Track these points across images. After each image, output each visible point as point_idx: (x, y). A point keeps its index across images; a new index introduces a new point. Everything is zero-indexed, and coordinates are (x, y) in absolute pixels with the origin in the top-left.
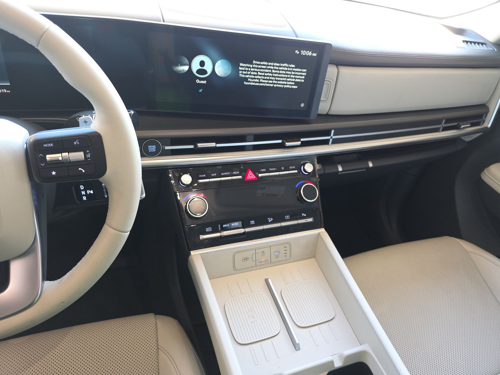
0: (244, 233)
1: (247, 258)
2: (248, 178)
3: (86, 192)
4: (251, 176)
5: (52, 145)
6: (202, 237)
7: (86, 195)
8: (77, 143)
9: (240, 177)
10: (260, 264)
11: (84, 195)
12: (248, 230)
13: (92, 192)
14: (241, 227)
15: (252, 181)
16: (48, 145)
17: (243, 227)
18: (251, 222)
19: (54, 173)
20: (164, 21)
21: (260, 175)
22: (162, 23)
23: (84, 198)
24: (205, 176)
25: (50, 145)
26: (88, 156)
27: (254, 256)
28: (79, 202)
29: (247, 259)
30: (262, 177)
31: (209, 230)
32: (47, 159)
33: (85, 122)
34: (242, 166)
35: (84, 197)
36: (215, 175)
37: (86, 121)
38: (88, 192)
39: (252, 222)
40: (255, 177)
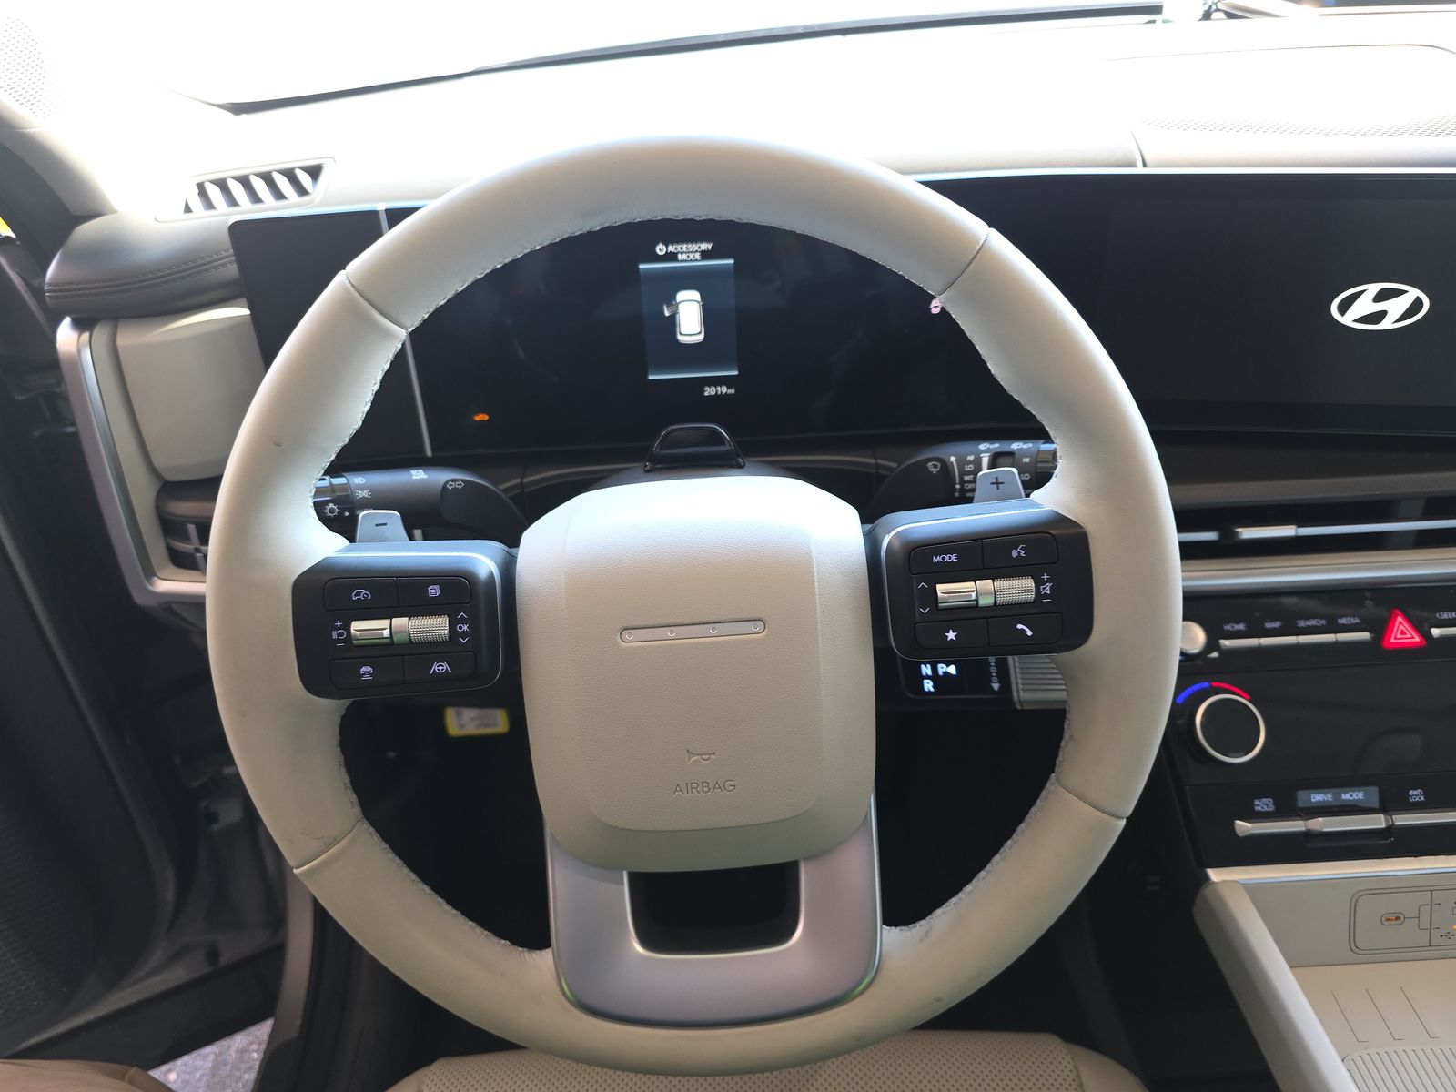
0: (1390, 830)
1: (1401, 915)
2: (1392, 640)
3: (935, 670)
4: (1403, 633)
5: (953, 558)
6: (1243, 827)
7: (935, 677)
8: (1019, 553)
9: (1365, 636)
10: (1444, 941)
11: (927, 677)
12: (1402, 820)
13: (952, 670)
14: (1376, 805)
15: (1405, 652)
16: (944, 558)
17: (1384, 808)
18: (1411, 793)
19: (951, 635)
20: (1145, 165)
21: (1436, 632)
22: (1140, 170)
23: (928, 685)
24: (1241, 627)
25: (950, 558)
26: (1044, 589)
27: (1425, 911)
28: (913, 697)
29: (1398, 918)
30: (1442, 639)
31: (1266, 809)
32: (939, 594)
33: (997, 483)
34: (1367, 599)
35: (925, 681)
36: (1277, 624)
37: (1000, 481)
38: (942, 668)
39: (1416, 795)
40: (1417, 639)
